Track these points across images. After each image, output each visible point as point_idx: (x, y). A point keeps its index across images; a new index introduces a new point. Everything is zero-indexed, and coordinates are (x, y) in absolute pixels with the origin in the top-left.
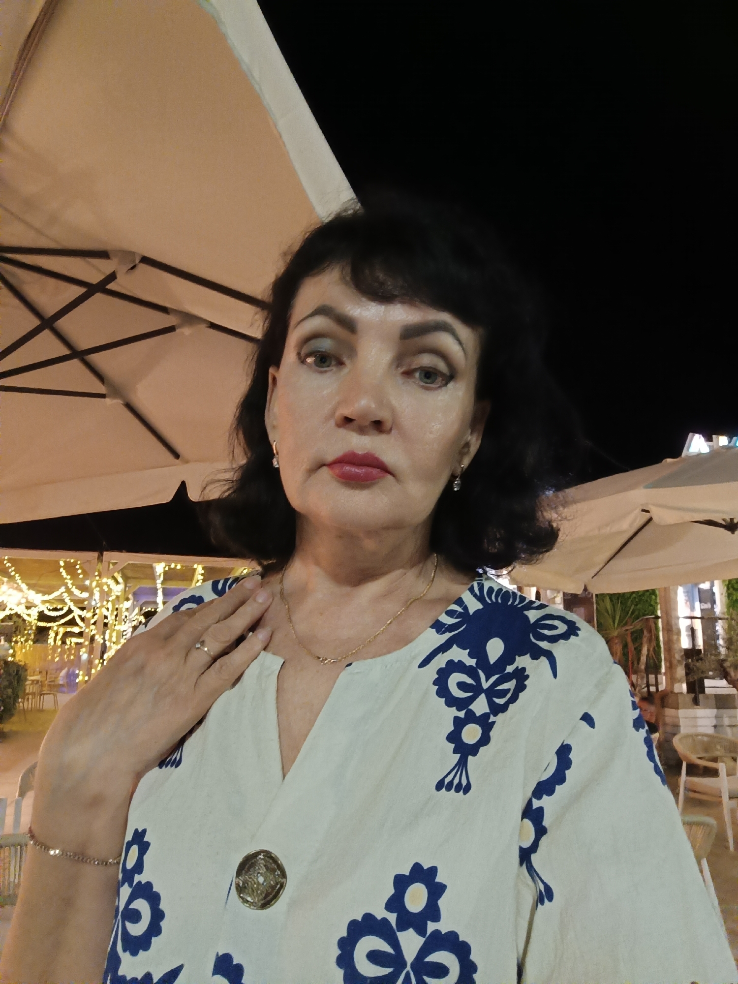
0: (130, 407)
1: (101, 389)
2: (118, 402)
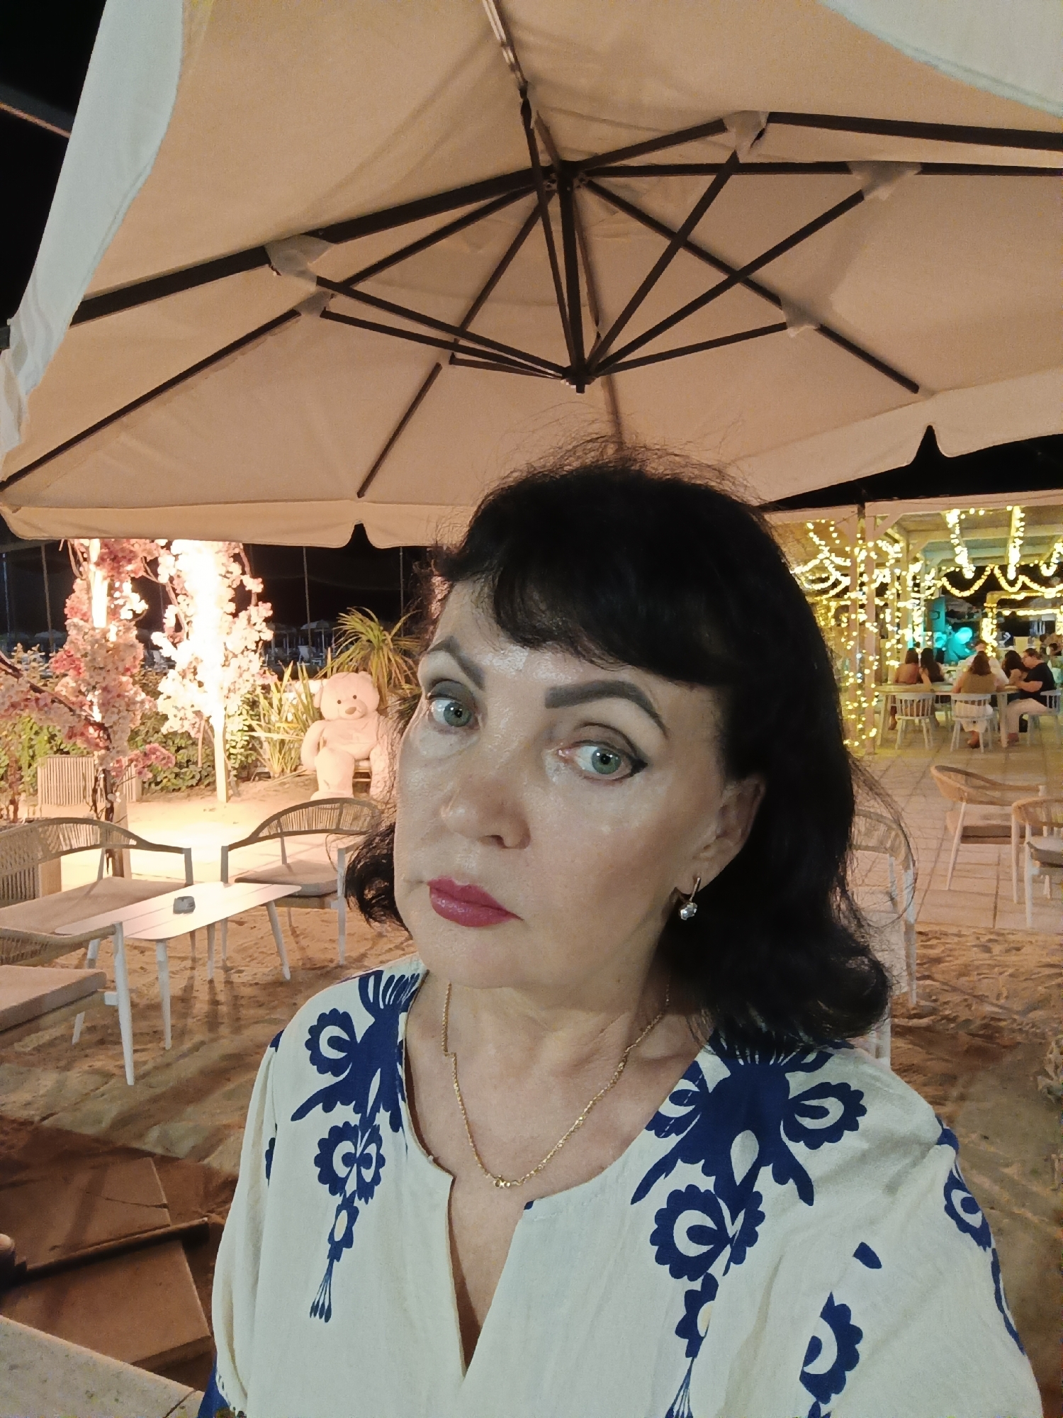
0: (826, 330)
1: (780, 316)
2: (808, 328)
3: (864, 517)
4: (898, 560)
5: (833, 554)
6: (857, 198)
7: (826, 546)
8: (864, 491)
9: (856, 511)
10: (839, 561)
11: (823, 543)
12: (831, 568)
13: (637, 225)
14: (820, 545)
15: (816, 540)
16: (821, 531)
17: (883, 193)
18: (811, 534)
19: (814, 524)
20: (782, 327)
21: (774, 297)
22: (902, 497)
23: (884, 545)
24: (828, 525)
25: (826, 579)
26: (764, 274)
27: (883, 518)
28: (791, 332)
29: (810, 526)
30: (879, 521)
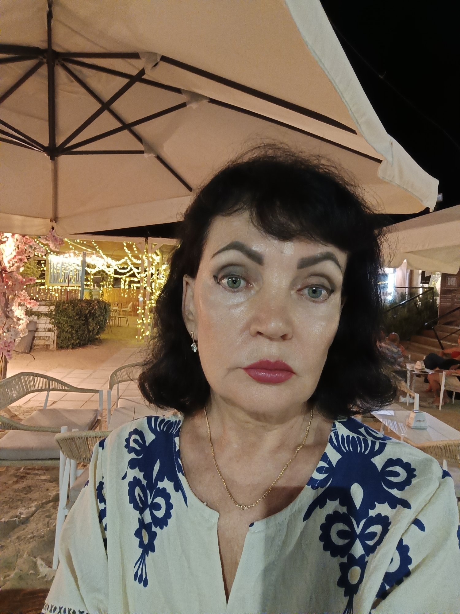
0: (159, 158)
1: (141, 148)
2: (152, 155)
3: (148, 244)
4: (158, 263)
5: (133, 257)
6: (183, 105)
7: (130, 253)
8: (149, 232)
9: (145, 240)
10: (135, 261)
11: (129, 252)
12: (129, 263)
13: (83, 90)
14: (128, 253)
15: (126, 250)
16: (130, 247)
17: (193, 106)
18: (125, 248)
19: (127, 243)
20: (142, 152)
21: (140, 139)
22: (163, 237)
23: (154, 256)
24: (132, 245)
25: (127, 268)
26: (138, 128)
27: (155, 245)
28: (146, 155)
29: (125, 244)
30: (153, 246)
